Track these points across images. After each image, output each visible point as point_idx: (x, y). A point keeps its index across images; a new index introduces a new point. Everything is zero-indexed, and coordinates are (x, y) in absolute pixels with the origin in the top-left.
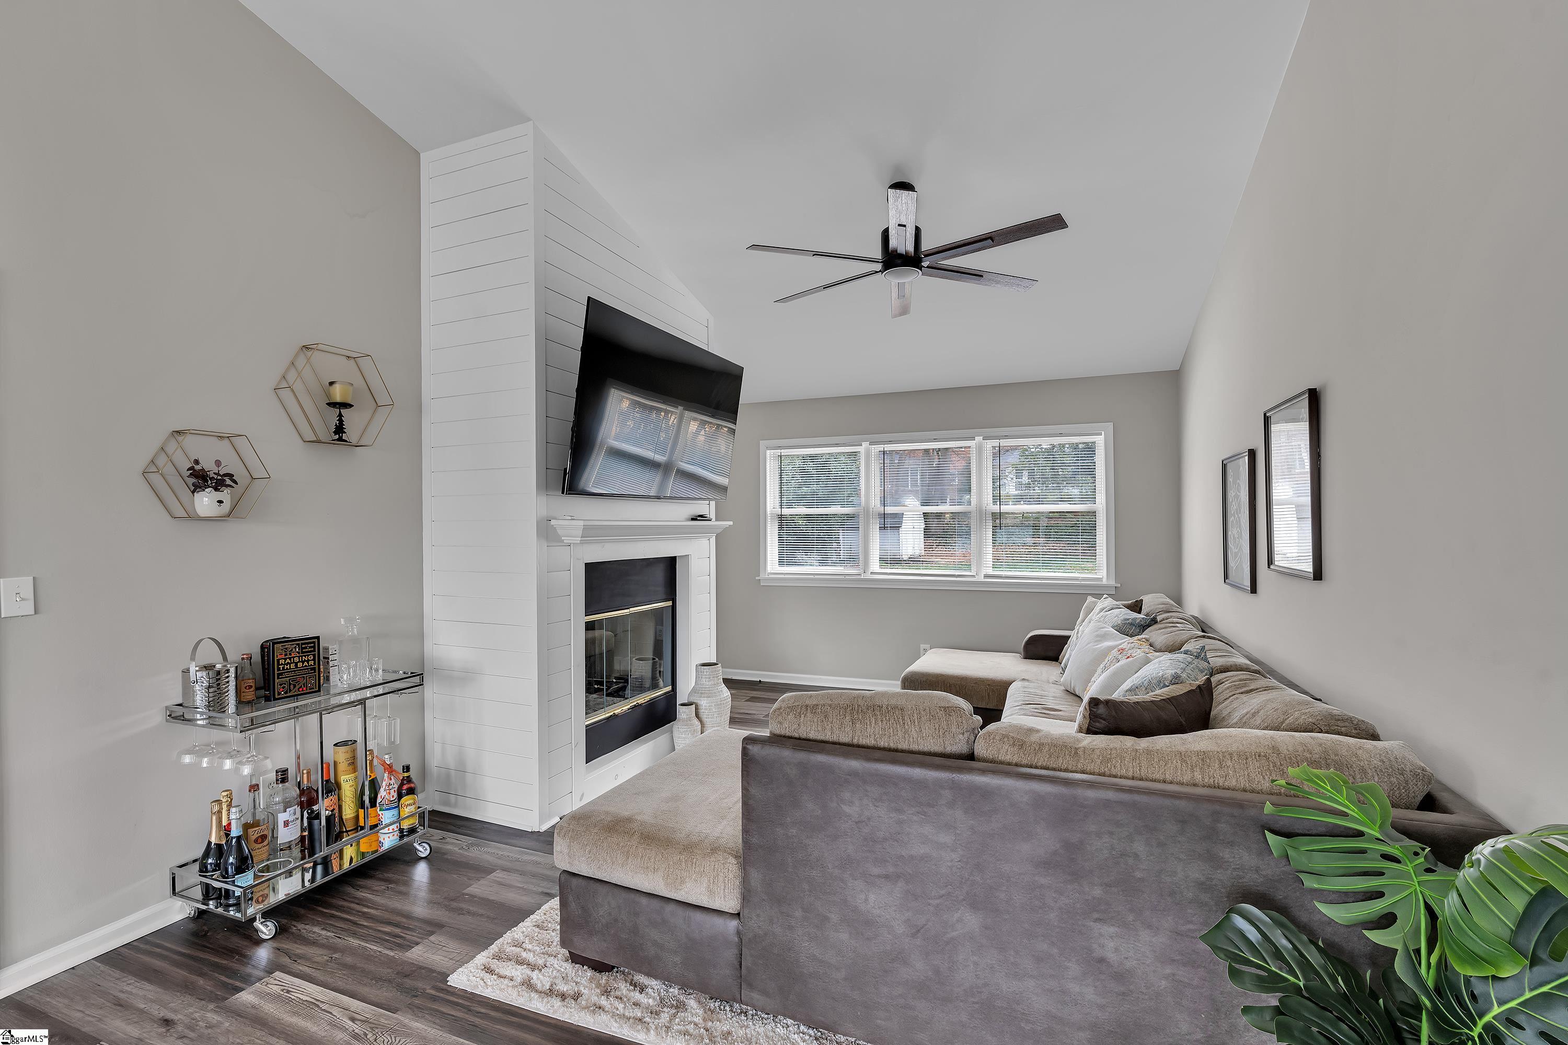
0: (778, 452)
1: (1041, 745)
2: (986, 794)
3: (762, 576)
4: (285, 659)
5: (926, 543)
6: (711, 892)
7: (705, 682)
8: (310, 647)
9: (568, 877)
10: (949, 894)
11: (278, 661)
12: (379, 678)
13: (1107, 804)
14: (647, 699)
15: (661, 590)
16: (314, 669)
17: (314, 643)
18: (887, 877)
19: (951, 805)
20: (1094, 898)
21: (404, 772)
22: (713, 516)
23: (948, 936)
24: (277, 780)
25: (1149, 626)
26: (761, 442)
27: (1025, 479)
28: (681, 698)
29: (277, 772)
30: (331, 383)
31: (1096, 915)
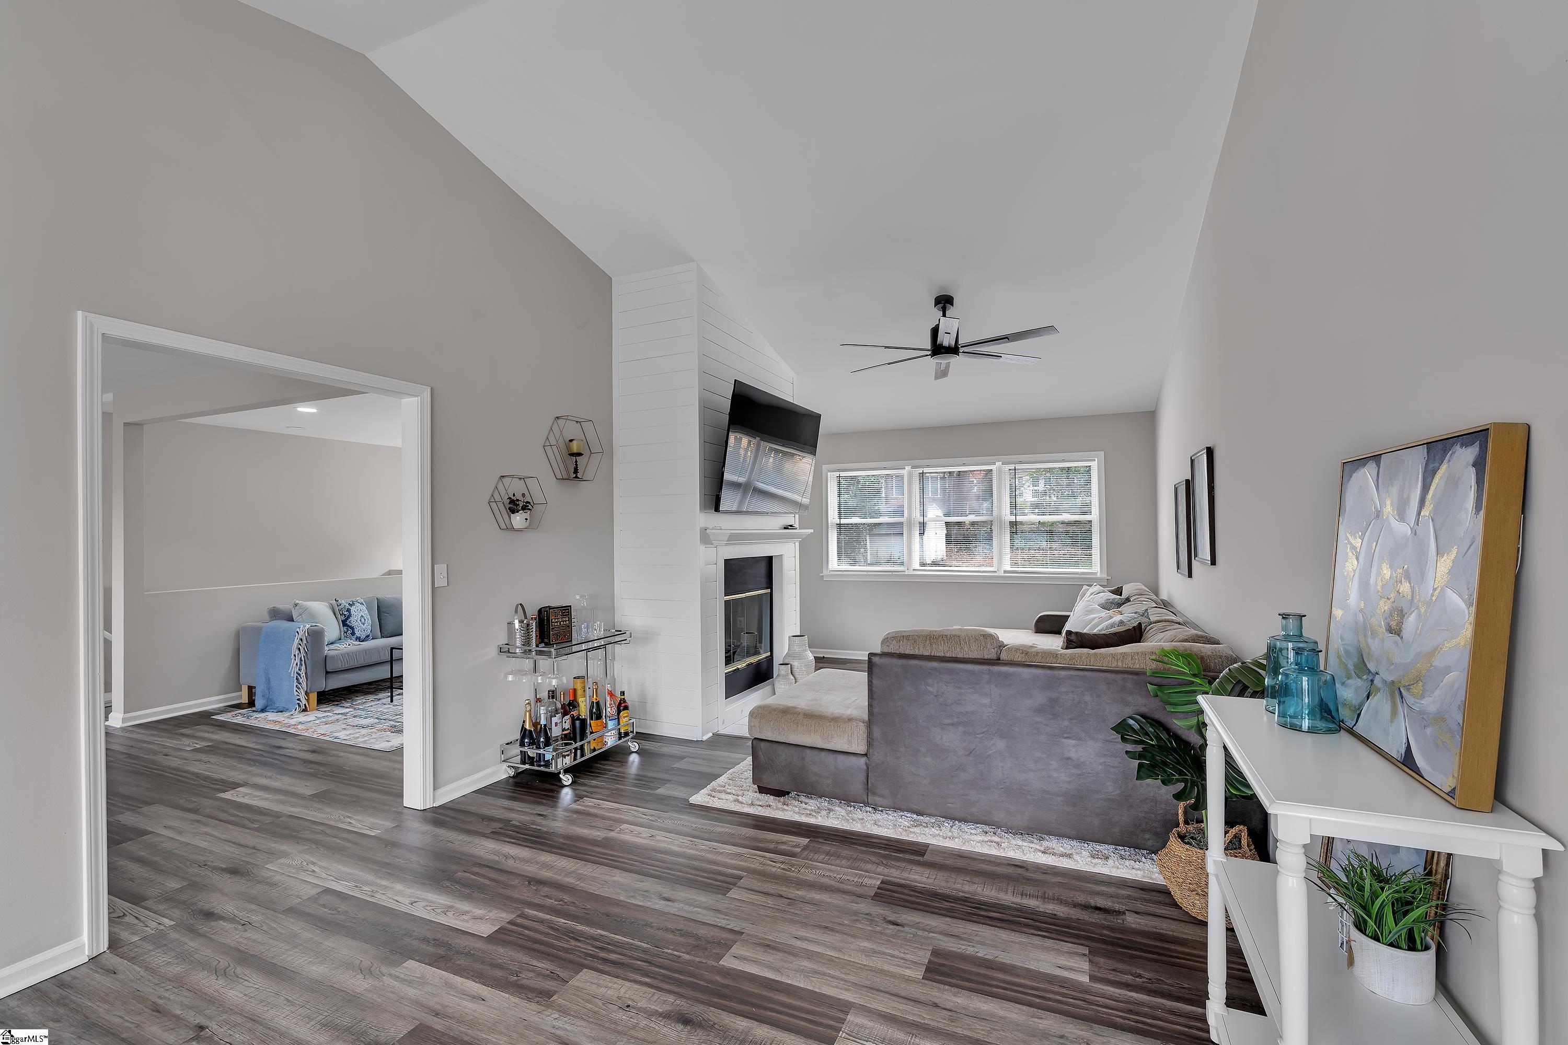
0: (837, 474)
1: (1037, 653)
2: (1006, 676)
3: (825, 573)
4: (555, 619)
5: (947, 548)
6: (850, 742)
7: (797, 649)
8: (567, 612)
9: (757, 741)
10: (987, 731)
11: (552, 620)
12: (602, 634)
13: (1071, 677)
14: (756, 660)
15: (764, 580)
16: (568, 626)
17: (568, 609)
18: (953, 724)
19: (989, 682)
20: (1064, 726)
21: (621, 695)
22: (797, 525)
23: (987, 753)
24: (549, 697)
25: (1123, 604)
26: (823, 466)
27: (1041, 487)
28: (777, 660)
29: (549, 691)
30: (571, 441)
31: (1066, 735)
